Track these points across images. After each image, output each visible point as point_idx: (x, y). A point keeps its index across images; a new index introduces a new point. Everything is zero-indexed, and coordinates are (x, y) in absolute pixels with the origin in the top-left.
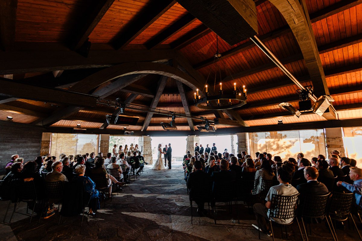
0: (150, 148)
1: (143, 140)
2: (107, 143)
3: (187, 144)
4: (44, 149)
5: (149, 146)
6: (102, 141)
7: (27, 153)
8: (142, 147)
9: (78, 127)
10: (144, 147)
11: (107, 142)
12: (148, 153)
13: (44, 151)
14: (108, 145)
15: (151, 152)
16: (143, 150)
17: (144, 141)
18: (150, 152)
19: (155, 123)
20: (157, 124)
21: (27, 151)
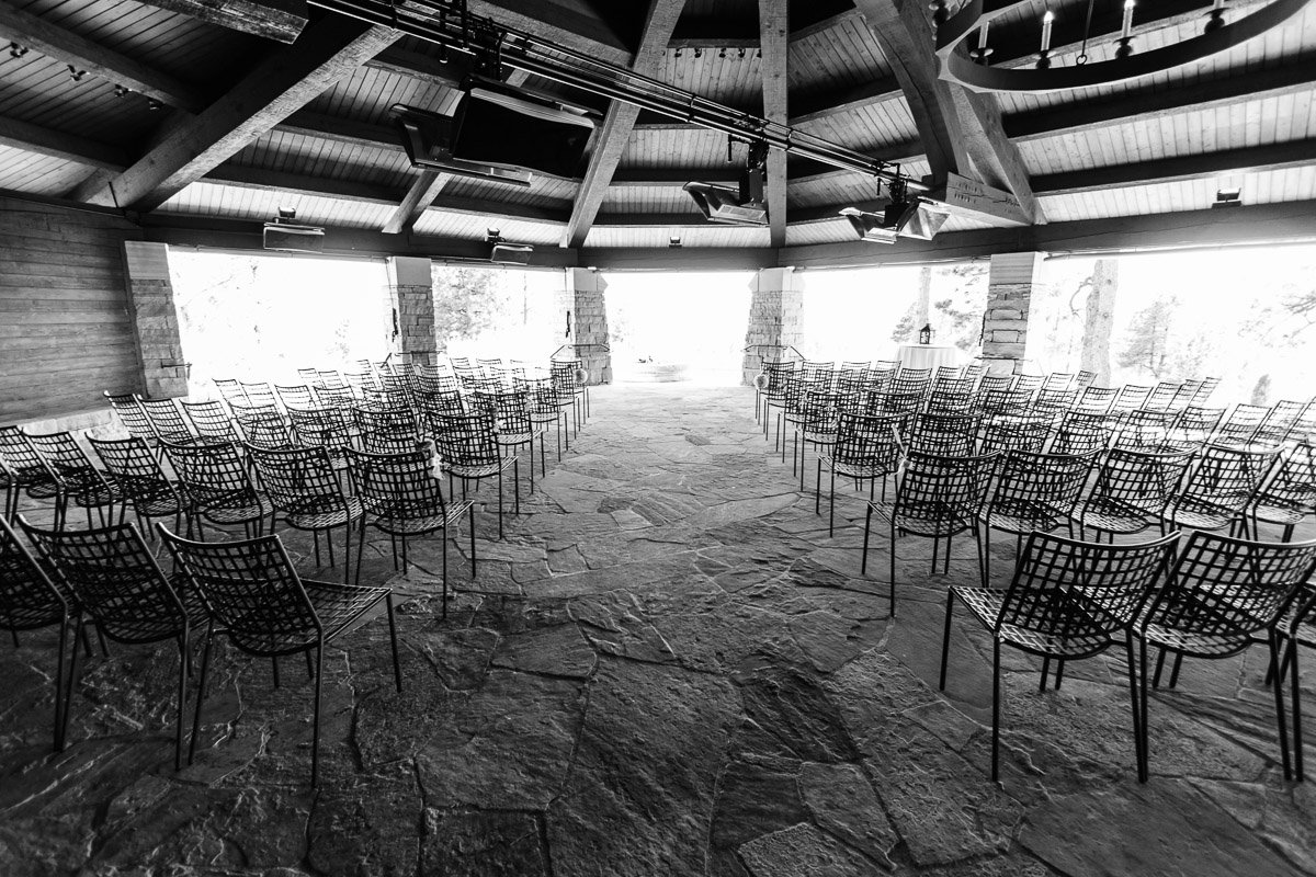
0: (599, 319)
1: (571, 287)
2: (424, 297)
3: (753, 306)
4: (150, 319)
5: (596, 313)
6: (403, 287)
7: (73, 334)
8: (568, 313)
9: (287, 217)
10: (577, 317)
11: (421, 293)
12: (592, 341)
13: (156, 326)
14: (428, 304)
15: (606, 335)
16: (572, 327)
17: (577, 292)
18: (601, 335)
19: (620, 209)
20: (629, 214)
21: (72, 325)
